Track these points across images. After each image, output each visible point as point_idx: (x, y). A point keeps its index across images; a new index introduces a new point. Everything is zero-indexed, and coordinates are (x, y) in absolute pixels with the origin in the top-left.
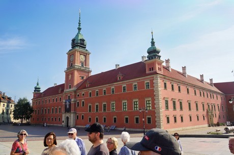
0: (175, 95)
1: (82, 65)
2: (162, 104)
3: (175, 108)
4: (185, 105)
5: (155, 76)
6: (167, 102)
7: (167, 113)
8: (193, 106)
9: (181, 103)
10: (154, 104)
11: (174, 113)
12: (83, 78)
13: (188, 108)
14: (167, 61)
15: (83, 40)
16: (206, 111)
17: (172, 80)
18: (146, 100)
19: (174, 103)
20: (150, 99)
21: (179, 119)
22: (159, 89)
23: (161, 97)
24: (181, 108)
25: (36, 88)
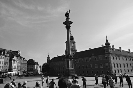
0: (118, 61)
1: (73, 48)
2: (113, 65)
3: (118, 67)
4: (122, 65)
5: (109, 54)
6: (114, 64)
7: (115, 69)
8: (126, 65)
9: (120, 64)
10: (109, 66)
11: (118, 69)
12: (73, 53)
13: (123, 66)
14: (113, 46)
15: (72, 36)
16: (132, 67)
17: (116, 55)
18: (106, 64)
19: (117, 65)
20: (108, 63)
21: (120, 71)
22: (111, 59)
23: (112, 63)
24: (121, 67)
25: (48, 58)
